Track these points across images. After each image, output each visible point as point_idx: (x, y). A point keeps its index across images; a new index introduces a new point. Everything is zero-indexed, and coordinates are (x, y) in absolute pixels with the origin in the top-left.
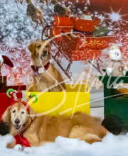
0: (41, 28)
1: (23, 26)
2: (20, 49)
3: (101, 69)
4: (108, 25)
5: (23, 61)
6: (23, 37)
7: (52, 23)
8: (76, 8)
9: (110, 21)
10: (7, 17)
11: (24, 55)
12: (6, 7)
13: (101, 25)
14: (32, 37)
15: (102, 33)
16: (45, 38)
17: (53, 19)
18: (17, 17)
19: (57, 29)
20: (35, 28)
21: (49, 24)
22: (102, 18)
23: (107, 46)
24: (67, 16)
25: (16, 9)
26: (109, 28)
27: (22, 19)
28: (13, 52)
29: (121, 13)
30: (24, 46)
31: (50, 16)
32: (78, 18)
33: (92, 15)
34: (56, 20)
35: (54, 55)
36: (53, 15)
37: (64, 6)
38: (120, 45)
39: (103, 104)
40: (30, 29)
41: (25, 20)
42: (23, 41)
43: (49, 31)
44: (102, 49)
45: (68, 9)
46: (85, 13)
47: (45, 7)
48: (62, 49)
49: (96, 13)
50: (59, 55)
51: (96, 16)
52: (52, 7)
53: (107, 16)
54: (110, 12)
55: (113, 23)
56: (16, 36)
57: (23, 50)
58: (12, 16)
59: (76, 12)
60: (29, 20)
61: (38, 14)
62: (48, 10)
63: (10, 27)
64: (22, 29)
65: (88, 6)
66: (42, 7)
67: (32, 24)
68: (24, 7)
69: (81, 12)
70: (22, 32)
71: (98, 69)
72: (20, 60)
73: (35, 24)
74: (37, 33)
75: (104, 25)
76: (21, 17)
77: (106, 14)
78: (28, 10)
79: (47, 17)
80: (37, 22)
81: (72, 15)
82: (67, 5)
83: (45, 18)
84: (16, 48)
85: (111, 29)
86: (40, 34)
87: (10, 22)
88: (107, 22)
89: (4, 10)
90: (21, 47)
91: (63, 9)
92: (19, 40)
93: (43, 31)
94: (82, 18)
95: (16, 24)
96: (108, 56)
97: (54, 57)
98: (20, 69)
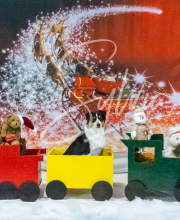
0: (61, 89)
1: (42, 86)
3: (124, 133)
4: (132, 87)
5: (41, 123)
6: (42, 98)
7: (73, 84)
8: (99, 69)
9: (134, 82)
10: (26, 77)
11: (43, 117)
12: (24, 66)
14: (52, 99)
15: (126, 95)
16: (65, 99)
17: (74, 80)
18: (36, 77)
19: (78, 90)
20: (55, 89)
21: (70, 85)
22: (125, 79)
24: (89, 77)
25: (35, 68)
27: (42, 79)
28: (31, 113)
29: (146, 75)
30: (43, 108)
31: (71, 76)
32: (100, 79)
33: (116, 76)
34: (77, 81)
35: (74, 117)
36: (75, 76)
37: (86, 66)
38: (145, 108)
39: (126, 169)
40: (50, 89)
41: (45, 80)
42: (42, 102)
43: (70, 92)
44: (126, 112)
45: (90, 69)
46: (108, 74)
47: (66, 67)
48: (84, 112)
49: (120, 74)
50: (80, 118)
51: (120, 77)
52: (73, 67)
53: (131, 78)
54: (135, 74)
55: (138, 85)
56: (35, 97)
57: (42, 112)
58: (31, 76)
59: (99, 73)
60: (49, 80)
62: (69, 70)
63: (28, 87)
64: (42, 89)
65: (111, 66)
66: (63, 67)
67: (52, 85)
68: (44, 66)
69: (103, 73)
70: (41, 93)
71: (121, 133)
72: (39, 122)
73: (55, 84)
74: (56, 94)
75: (128, 87)
76: (41, 77)
77: (130, 75)
78: (48, 69)
79: (68, 77)
80: (57, 82)
81: (94, 76)
82: (89, 65)
83: (66, 78)
84: (34, 110)
85: (135, 91)
86: (61, 96)
87: (29, 82)
88: (131, 83)
89: (23, 69)
90: (40, 109)
91: (85, 70)
92: (39, 102)
93: (64, 92)
95: (35, 84)
96: (131, 120)
97: (74, 120)
98: (39, 132)
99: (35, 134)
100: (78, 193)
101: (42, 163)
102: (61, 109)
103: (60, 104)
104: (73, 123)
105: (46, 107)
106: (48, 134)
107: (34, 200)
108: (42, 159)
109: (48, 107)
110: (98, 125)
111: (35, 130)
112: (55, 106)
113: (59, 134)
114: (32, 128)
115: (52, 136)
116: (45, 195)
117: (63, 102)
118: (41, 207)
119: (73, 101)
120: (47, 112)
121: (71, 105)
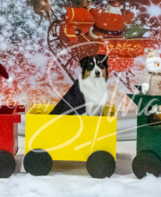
0: (47, 23)
1: (21, 19)
2: (15, 53)
3: (132, 85)
4: (144, 22)
5: (19, 70)
6: (20, 35)
7: (63, 16)
9: (147, 16)
11: (21, 61)
13: (134, 22)
14: (34, 36)
15: (135, 34)
16: (52, 38)
17: (64, 11)
18: (12, 6)
19: (70, 26)
20: (39, 24)
21: (59, 19)
22: (135, 11)
23: (142, 53)
24: (86, 8)
26: (145, 27)
27: (20, 9)
28: (5, 57)
30: (21, 49)
31: (60, 6)
32: (100, 11)
33: (122, 7)
34: (69, 13)
35: (65, 63)
36: (65, 6)
39: (135, 135)
40: (31, 24)
41: (24, 11)
42: (20, 41)
43: (58, 27)
44: (135, 56)
48: (77, 56)
49: (127, 4)
50: (72, 64)
51: (127, 8)
53: (143, 10)
54: (148, 4)
55: (152, 20)
56: (10, 34)
57: (20, 55)
58: (5, 5)
59: (99, 2)
60: (30, 11)
61: (43, 3)
63: (2, 20)
64: (20, 24)
67: (34, 17)
69: (105, 2)
70: (19, 29)
71: (128, 85)
72: (15, 68)
73: (38, 17)
74: (40, 30)
75: (139, 22)
76: (19, 7)
77: (141, 6)
79: (56, 7)
80: (41, 14)
83: (53, 8)
84: (9, 52)
85: (148, 28)
86: (46, 33)
87: (2, 13)
88: (143, 17)
90: (17, 50)
92: (14, 40)
93: (50, 28)
94: (106, 11)
95: (10, 16)
96: (142, 67)
97: (64, 67)
98: (15, 83)
99: (11, 86)
100: (68, 167)
101: (19, 126)
102: (47, 51)
103: (45, 43)
104: (62, 70)
105: (26, 48)
106: (28, 86)
107: (7, 176)
108: (18, 119)
109: (29, 48)
110: (98, 74)
111: (11, 79)
112: (37, 47)
113: (44, 85)
114: (7, 77)
115: (33, 88)
116: (23, 169)
117: (49, 41)
118: (16, 185)
119: (62, 41)
120: (27, 55)
121: (60, 46)
